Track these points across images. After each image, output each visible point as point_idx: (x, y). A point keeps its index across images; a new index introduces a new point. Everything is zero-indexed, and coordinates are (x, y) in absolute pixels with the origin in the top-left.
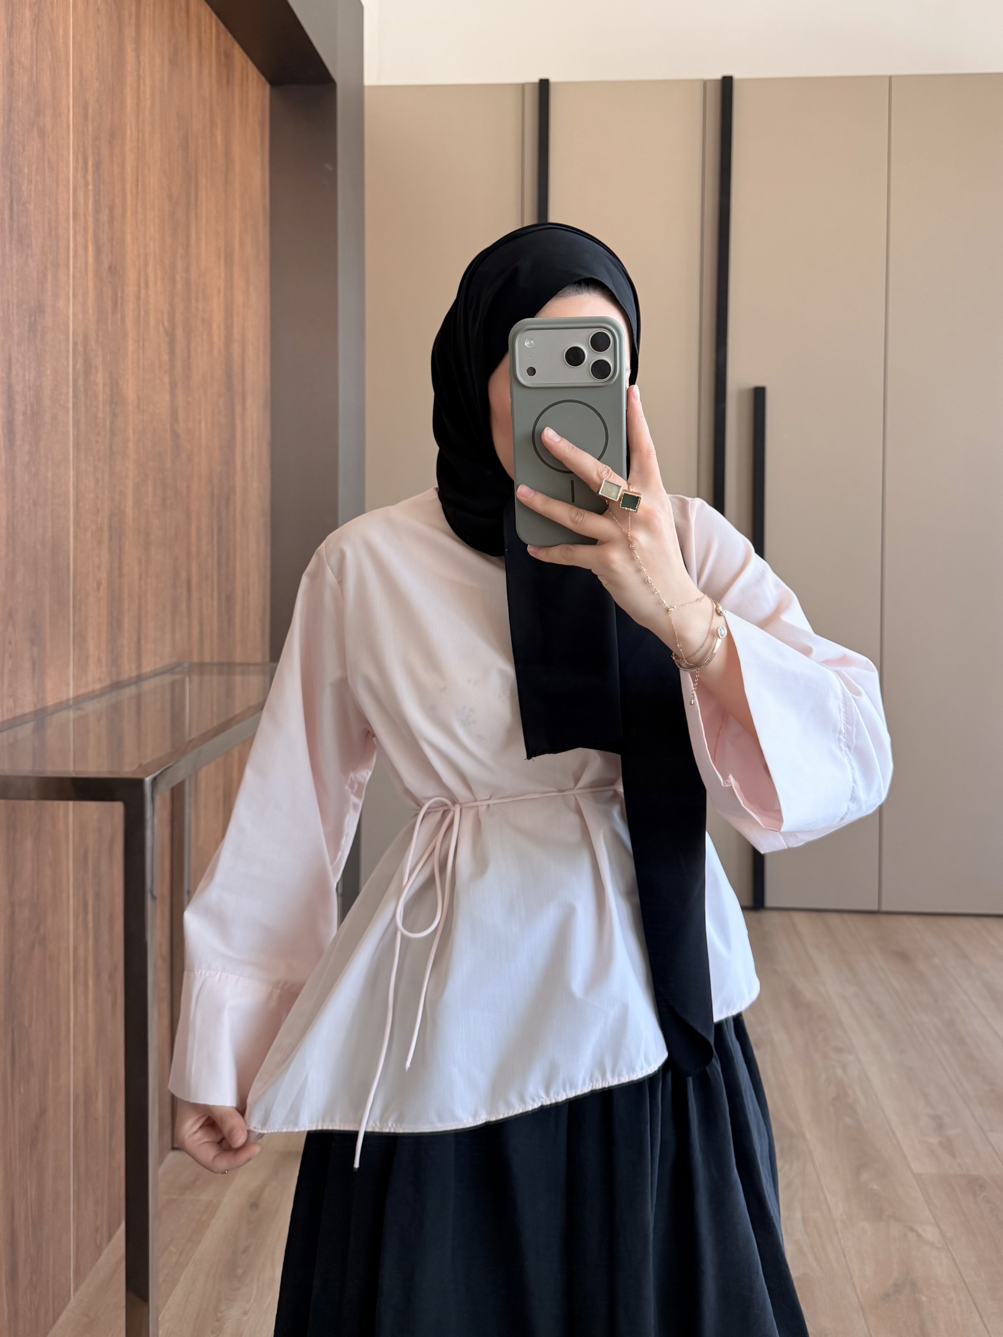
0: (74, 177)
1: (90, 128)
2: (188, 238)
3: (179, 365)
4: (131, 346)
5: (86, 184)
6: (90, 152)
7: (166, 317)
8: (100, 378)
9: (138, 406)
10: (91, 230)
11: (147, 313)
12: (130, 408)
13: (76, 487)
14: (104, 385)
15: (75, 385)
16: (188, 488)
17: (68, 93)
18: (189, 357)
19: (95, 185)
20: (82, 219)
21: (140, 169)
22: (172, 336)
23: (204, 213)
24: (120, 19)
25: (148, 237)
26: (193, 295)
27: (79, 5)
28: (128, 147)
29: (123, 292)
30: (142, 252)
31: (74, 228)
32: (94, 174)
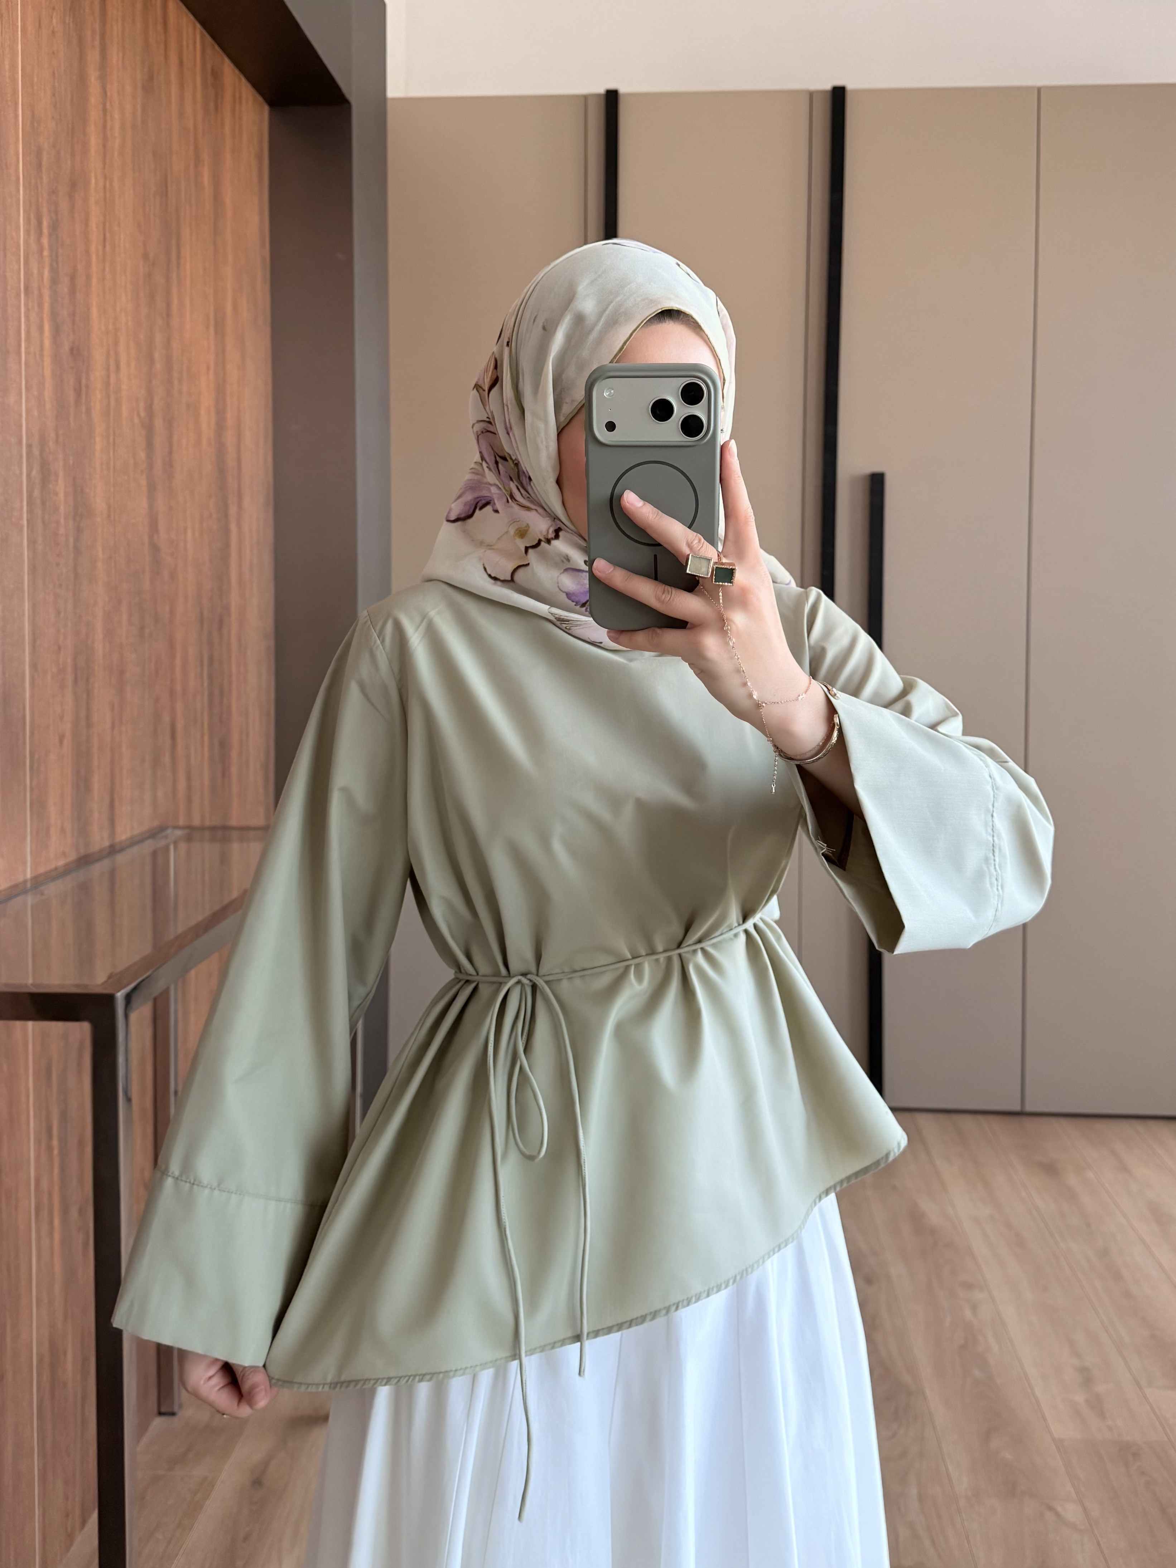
0: (26, 242)
1: (45, 180)
2: (169, 305)
3: (158, 462)
4: (99, 444)
5: (41, 251)
6: (45, 210)
7: (142, 405)
8: (61, 487)
9: (109, 516)
10: (47, 306)
11: (118, 402)
12: (99, 519)
13: (33, 622)
14: (66, 494)
15: (30, 496)
16: (172, 612)
17: (17, 139)
18: (171, 452)
19: (51, 249)
20: (36, 292)
21: (107, 224)
22: (149, 428)
23: (188, 272)
24: (81, 41)
25: (118, 309)
26: (175, 374)
27: (29, 29)
28: (92, 200)
29: (88, 379)
30: (111, 327)
31: (26, 305)
32: (50, 235)
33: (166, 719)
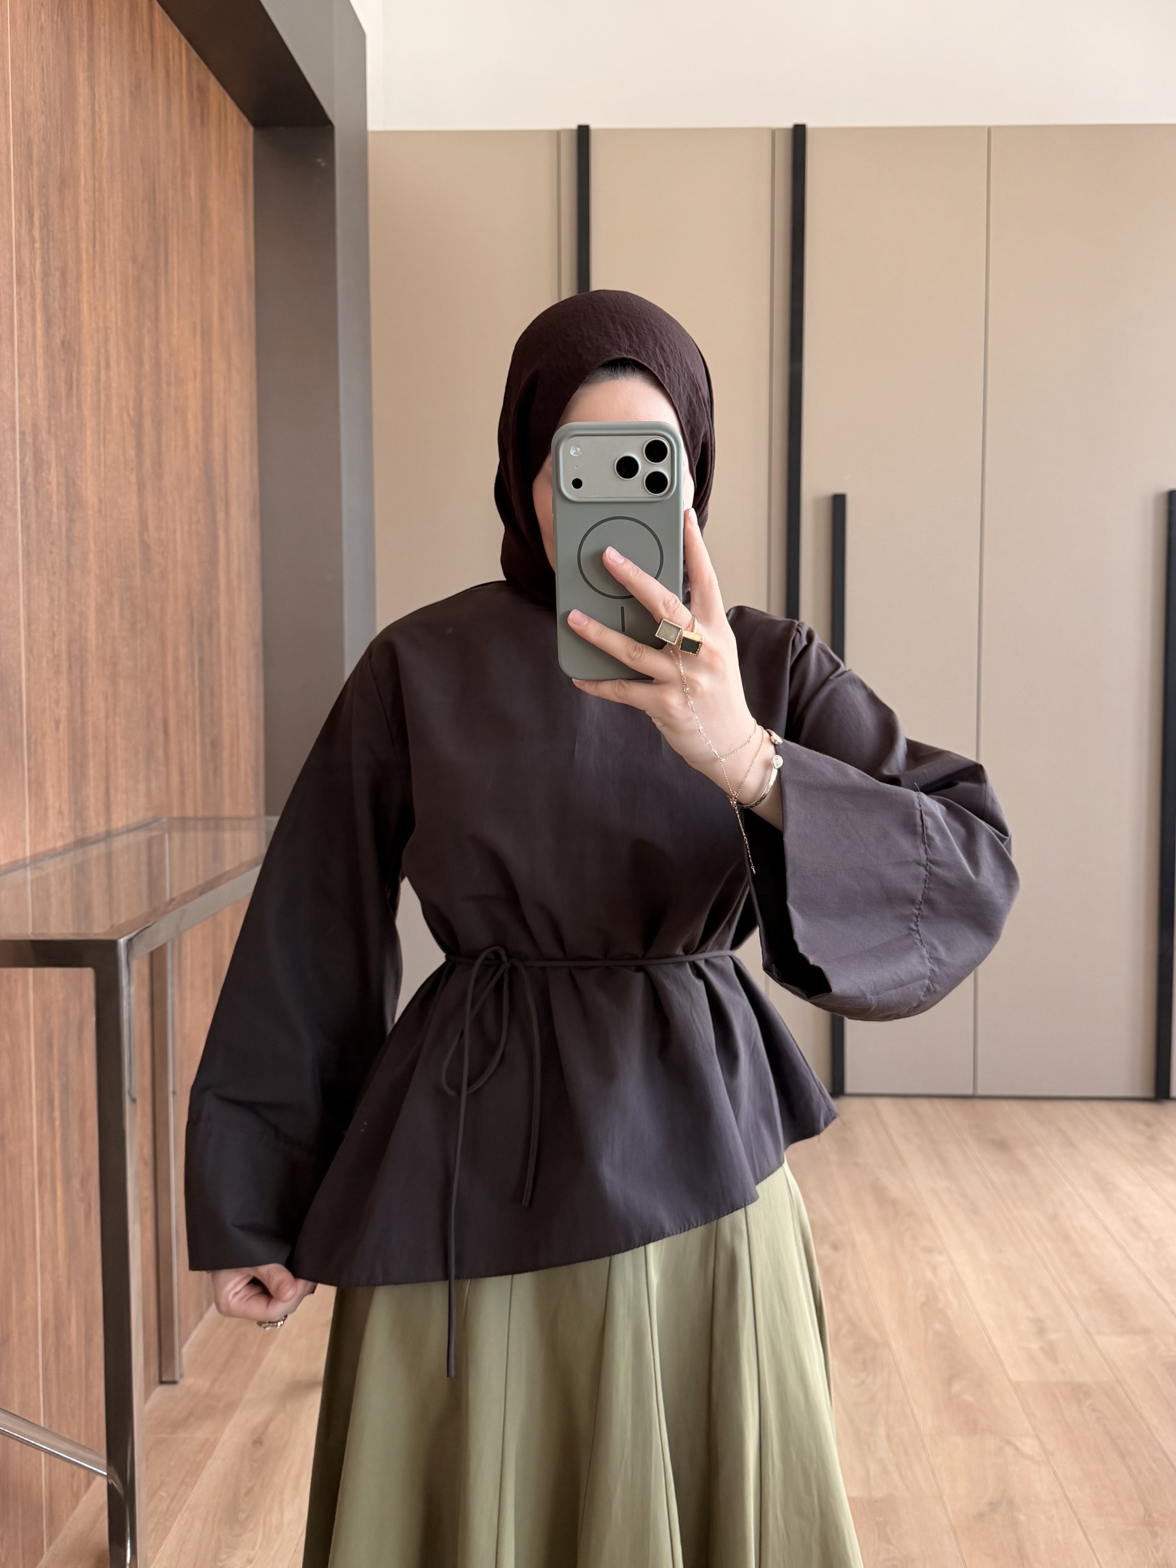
0: (18, 232)
1: (36, 173)
2: (157, 309)
3: (148, 463)
4: (89, 438)
5: (33, 241)
6: (35, 202)
7: (131, 404)
8: (53, 477)
9: (100, 511)
10: (39, 297)
11: (108, 398)
12: (90, 512)
13: (28, 606)
14: (59, 484)
15: (23, 483)
16: (162, 611)
17: (8, 128)
18: (160, 453)
19: (42, 242)
20: (28, 283)
21: (97, 224)
22: (139, 426)
23: (176, 280)
24: (68, 39)
25: (108, 307)
26: (164, 378)
27: (19, 22)
28: (82, 198)
29: (79, 372)
30: (101, 324)
31: (18, 294)
32: (41, 228)
33: (159, 714)
